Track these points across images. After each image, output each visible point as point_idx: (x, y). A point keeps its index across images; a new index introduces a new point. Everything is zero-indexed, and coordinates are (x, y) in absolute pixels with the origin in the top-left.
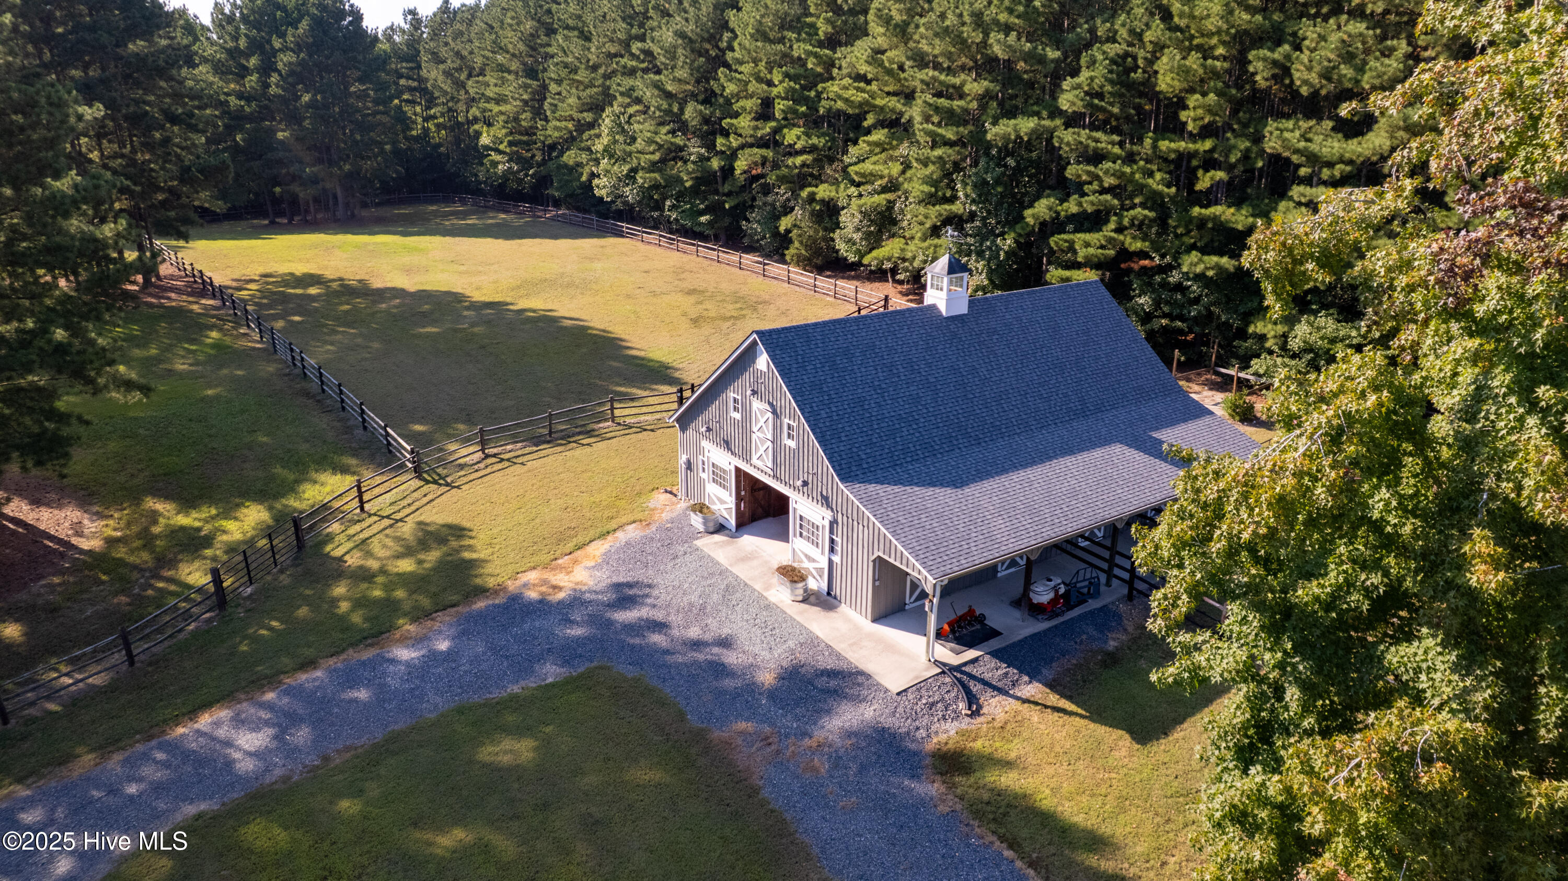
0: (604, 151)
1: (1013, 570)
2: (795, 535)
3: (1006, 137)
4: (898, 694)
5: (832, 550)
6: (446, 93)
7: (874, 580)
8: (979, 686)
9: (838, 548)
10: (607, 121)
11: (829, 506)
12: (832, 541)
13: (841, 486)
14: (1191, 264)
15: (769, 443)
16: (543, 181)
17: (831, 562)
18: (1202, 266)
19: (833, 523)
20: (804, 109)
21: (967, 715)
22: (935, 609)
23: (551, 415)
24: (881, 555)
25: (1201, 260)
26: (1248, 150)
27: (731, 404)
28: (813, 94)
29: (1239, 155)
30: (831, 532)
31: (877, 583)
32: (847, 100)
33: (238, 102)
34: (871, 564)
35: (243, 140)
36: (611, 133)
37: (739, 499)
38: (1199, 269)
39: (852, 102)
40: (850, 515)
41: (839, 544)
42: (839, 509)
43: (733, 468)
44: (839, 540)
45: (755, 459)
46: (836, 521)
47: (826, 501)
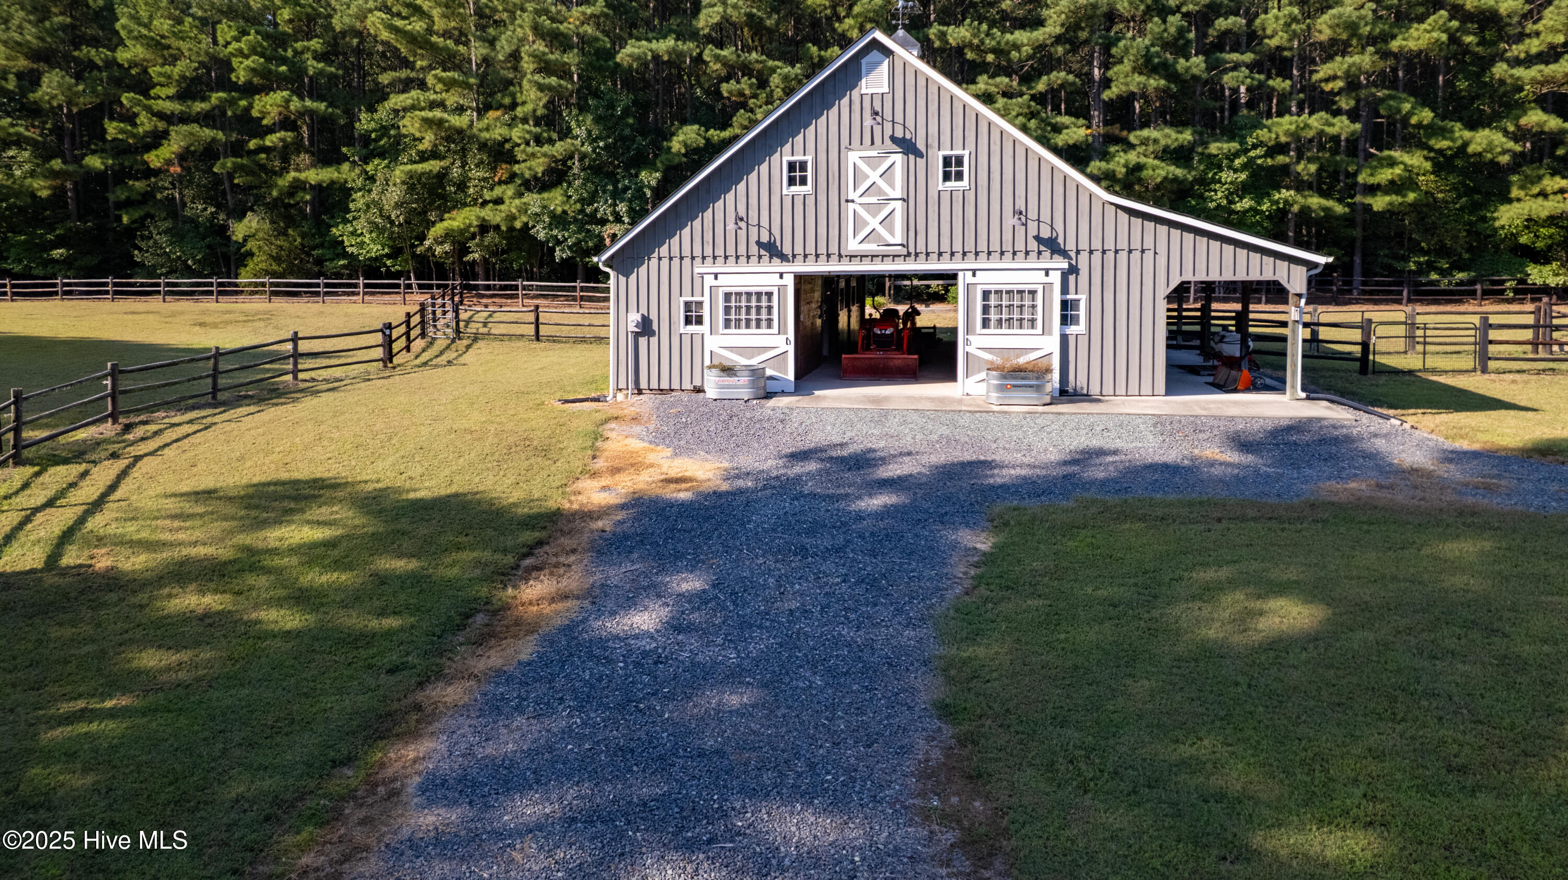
2: (970, 331)
5: (1067, 320)
9: (1080, 313)
11: (1059, 251)
12: (1068, 305)
15: (896, 205)
19: (1069, 274)
24: (1189, 276)
27: (783, 175)
30: (1065, 290)
34: (1162, 306)
40: (1110, 245)
41: (1083, 305)
42: (1084, 245)
43: (789, 281)
44: (1083, 298)
45: (853, 245)
46: (1073, 270)
47: (1053, 246)
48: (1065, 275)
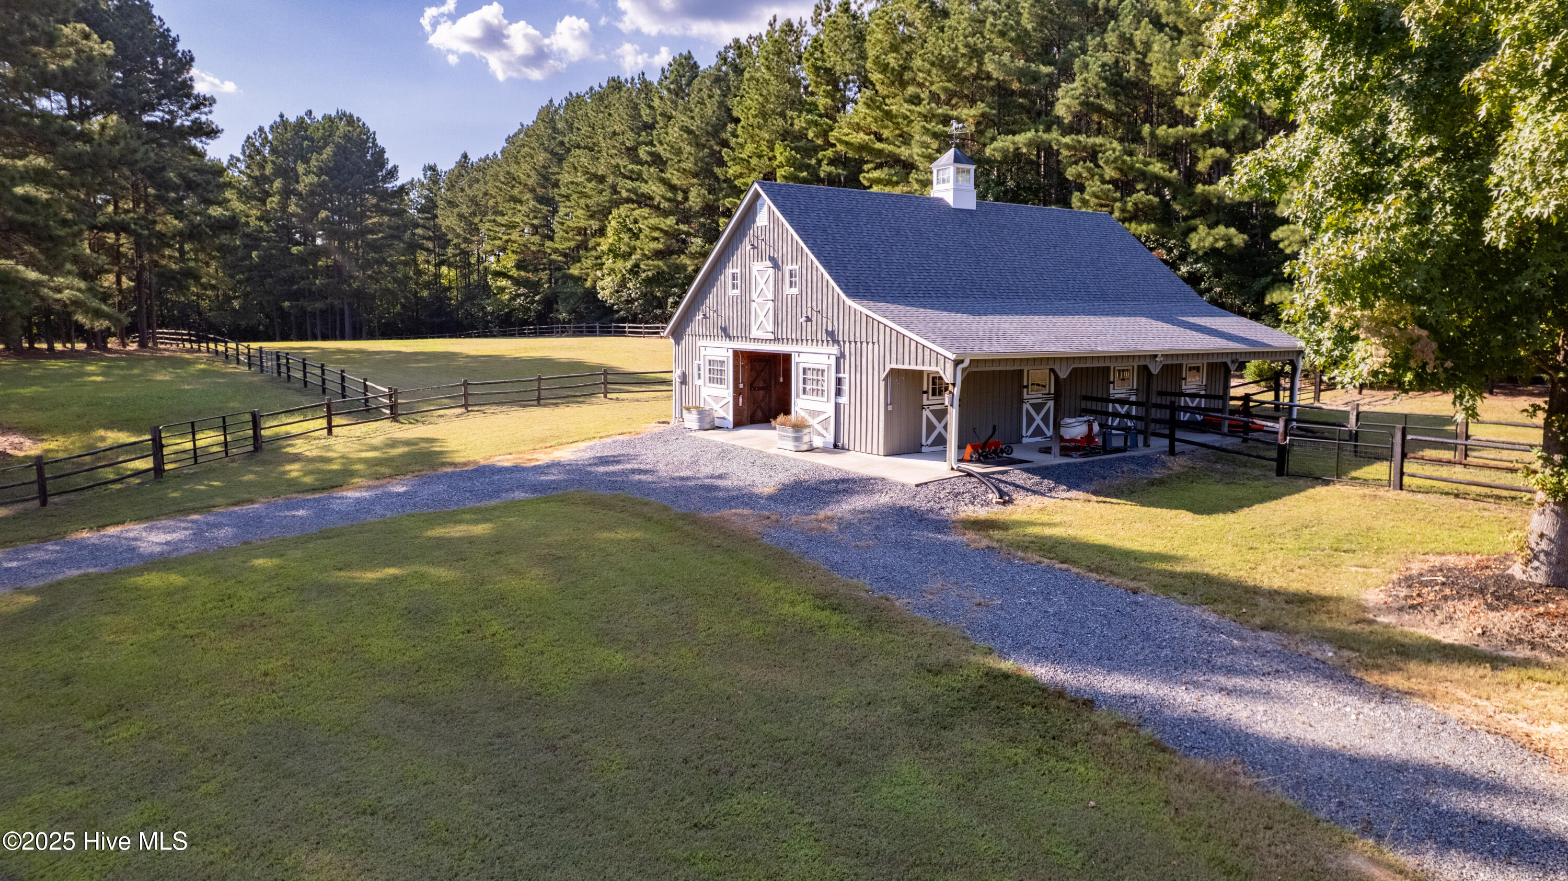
0: (610, 250)
1: (1038, 439)
2: (798, 396)
3: (1004, 151)
4: (917, 486)
5: (839, 393)
6: (458, 236)
7: (886, 405)
8: (1011, 488)
9: (845, 387)
10: (613, 223)
11: (836, 341)
12: (839, 381)
13: (849, 302)
14: (1200, 240)
15: (771, 304)
16: (550, 302)
17: (837, 405)
18: (1211, 239)
19: (840, 358)
20: (805, 174)
21: (997, 503)
22: (956, 403)
23: (540, 379)
24: (894, 366)
25: (1208, 234)
26: (1245, 126)
27: (730, 282)
28: (813, 161)
29: (1238, 130)
30: (838, 370)
31: (890, 408)
32: (847, 144)
33: (258, 223)
34: (882, 384)
35: (259, 257)
36: (617, 232)
37: (737, 392)
38: (1208, 242)
39: (852, 144)
40: (858, 339)
41: (847, 381)
42: (846, 339)
43: (730, 354)
44: (847, 375)
45: (755, 333)
46: (842, 355)
47: (832, 337)
48: (838, 360)
